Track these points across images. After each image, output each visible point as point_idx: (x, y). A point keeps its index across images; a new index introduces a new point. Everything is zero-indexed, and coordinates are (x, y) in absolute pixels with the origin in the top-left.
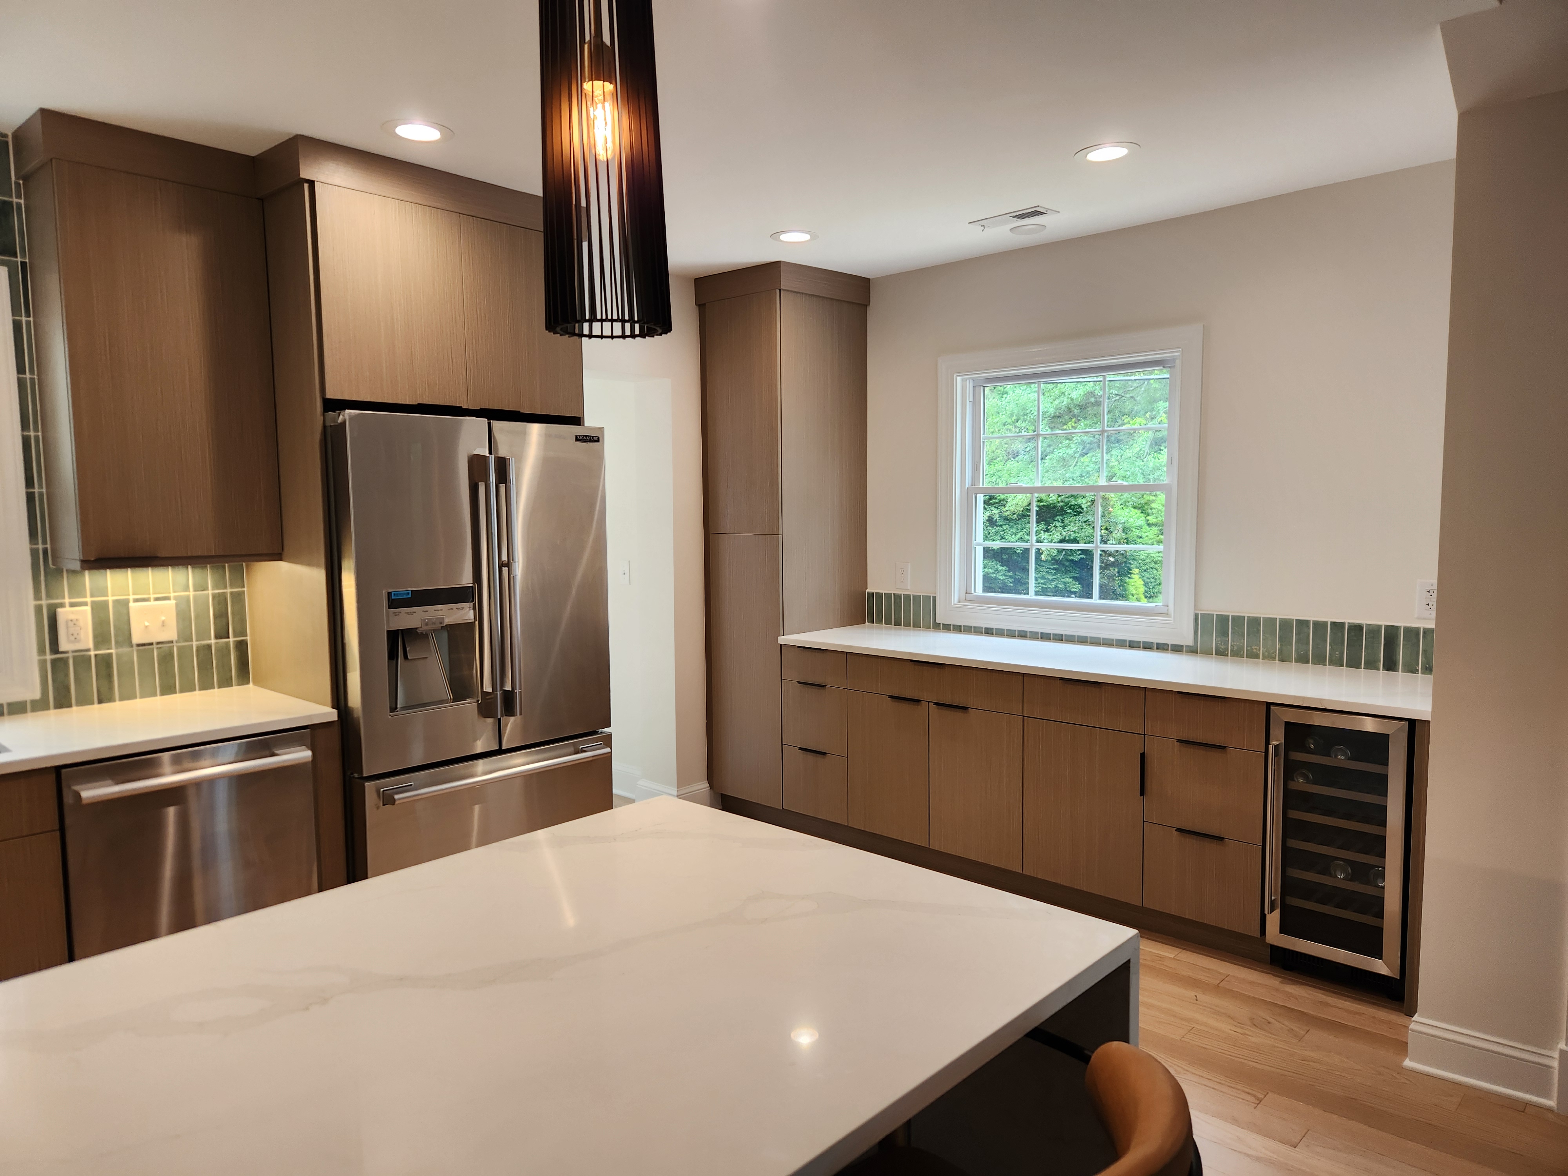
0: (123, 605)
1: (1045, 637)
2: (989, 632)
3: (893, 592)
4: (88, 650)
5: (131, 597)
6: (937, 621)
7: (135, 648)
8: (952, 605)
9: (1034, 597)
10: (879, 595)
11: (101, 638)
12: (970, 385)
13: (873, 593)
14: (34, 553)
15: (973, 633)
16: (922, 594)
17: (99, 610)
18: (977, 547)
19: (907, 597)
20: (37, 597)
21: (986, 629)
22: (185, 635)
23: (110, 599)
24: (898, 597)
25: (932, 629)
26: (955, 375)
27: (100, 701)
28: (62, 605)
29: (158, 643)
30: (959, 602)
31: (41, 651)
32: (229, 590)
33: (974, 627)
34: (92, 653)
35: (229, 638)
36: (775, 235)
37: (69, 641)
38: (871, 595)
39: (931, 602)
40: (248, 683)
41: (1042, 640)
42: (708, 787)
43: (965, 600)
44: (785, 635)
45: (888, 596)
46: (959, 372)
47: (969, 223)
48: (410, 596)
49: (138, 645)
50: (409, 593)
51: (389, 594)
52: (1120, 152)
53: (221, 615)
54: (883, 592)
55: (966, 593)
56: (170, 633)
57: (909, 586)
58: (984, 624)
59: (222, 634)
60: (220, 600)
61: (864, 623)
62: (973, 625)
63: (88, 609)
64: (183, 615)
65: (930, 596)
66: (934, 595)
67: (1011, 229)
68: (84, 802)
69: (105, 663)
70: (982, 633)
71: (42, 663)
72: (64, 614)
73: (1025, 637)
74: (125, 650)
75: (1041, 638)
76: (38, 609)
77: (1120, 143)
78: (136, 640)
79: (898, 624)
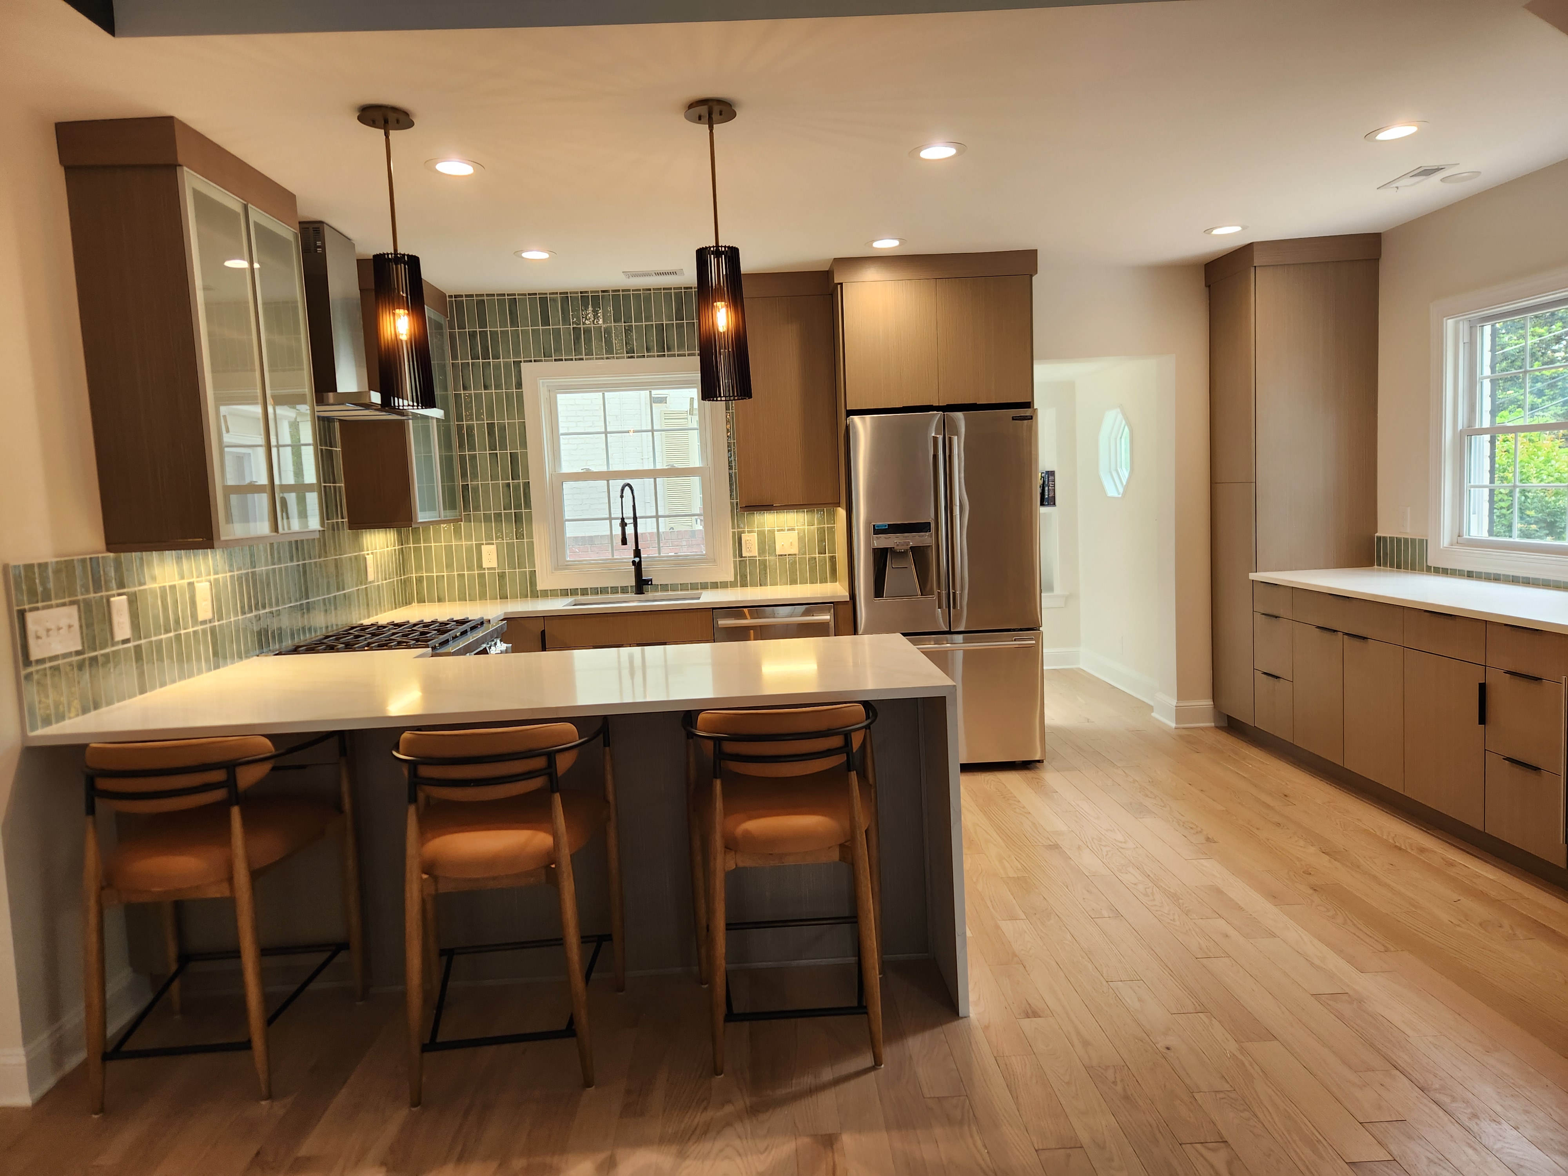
0: (772, 532)
1: (1515, 580)
2: (1470, 575)
3: (1396, 536)
4: (756, 557)
5: (776, 529)
6: (1428, 564)
7: (777, 557)
8: (1441, 548)
9: (1517, 540)
10: (1385, 538)
11: (762, 551)
12: (1464, 327)
13: (1381, 537)
14: (732, 504)
15: (1457, 576)
16: (1417, 538)
17: (761, 534)
18: (1472, 489)
19: (1406, 540)
20: (733, 528)
21: (1468, 572)
22: (802, 550)
23: (766, 529)
24: (1399, 540)
25: (1425, 572)
26: (1445, 319)
27: (761, 585)
28: (744, 532)
29: (789, 555)
30: (1452, 545)
31: (735, 557)
32: (826, 526)
33: (1459, 570)
34: (758, 558)
35: (826, 554)
36: (1208, 231)
37: (747, 552)
38: (1379, 538)
39: (1423, 544)
40: (836, 582)
41: (1513, 583)
42: (1212, 705)
43: (1457, 543)
44: (1259, 572)
45: (1392, 539)
46: (1450, 315)
47: (1378, 189)
48: (887, 527)
49: (779, 555)
50: (886, 526)
51: (874, 526)
52: (1411, 130)
53: (822, 540)
54: (1388, 535)
55: (1459, 536)
56: (795, 550)
57: (1408, 531)
58: (1467, 568)
59: (822, 552)
60: (821, 531)
61: (1373, 565)
62: (1458, 568)
63: (756, 534)
64: (801, 539)
65: (1424, 540)
66: (1426, 538)
67: (1441, 180)
68: (719, 626)
69: (763, 563)
70: (1464, 576)
71: (735, 562)
72: (744, 537)
73: (1499, 580)
74: (773, 558)
75: (1512, 581)
76: (734, 533)
77: (1410, 123)
78: (777, 553)
79: (1399, 567)
